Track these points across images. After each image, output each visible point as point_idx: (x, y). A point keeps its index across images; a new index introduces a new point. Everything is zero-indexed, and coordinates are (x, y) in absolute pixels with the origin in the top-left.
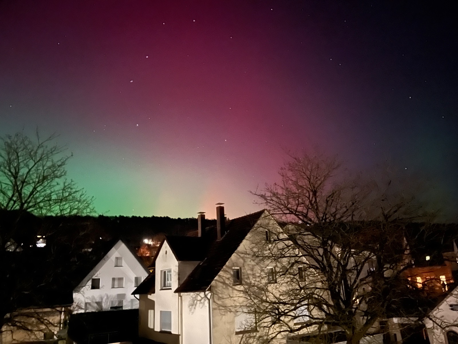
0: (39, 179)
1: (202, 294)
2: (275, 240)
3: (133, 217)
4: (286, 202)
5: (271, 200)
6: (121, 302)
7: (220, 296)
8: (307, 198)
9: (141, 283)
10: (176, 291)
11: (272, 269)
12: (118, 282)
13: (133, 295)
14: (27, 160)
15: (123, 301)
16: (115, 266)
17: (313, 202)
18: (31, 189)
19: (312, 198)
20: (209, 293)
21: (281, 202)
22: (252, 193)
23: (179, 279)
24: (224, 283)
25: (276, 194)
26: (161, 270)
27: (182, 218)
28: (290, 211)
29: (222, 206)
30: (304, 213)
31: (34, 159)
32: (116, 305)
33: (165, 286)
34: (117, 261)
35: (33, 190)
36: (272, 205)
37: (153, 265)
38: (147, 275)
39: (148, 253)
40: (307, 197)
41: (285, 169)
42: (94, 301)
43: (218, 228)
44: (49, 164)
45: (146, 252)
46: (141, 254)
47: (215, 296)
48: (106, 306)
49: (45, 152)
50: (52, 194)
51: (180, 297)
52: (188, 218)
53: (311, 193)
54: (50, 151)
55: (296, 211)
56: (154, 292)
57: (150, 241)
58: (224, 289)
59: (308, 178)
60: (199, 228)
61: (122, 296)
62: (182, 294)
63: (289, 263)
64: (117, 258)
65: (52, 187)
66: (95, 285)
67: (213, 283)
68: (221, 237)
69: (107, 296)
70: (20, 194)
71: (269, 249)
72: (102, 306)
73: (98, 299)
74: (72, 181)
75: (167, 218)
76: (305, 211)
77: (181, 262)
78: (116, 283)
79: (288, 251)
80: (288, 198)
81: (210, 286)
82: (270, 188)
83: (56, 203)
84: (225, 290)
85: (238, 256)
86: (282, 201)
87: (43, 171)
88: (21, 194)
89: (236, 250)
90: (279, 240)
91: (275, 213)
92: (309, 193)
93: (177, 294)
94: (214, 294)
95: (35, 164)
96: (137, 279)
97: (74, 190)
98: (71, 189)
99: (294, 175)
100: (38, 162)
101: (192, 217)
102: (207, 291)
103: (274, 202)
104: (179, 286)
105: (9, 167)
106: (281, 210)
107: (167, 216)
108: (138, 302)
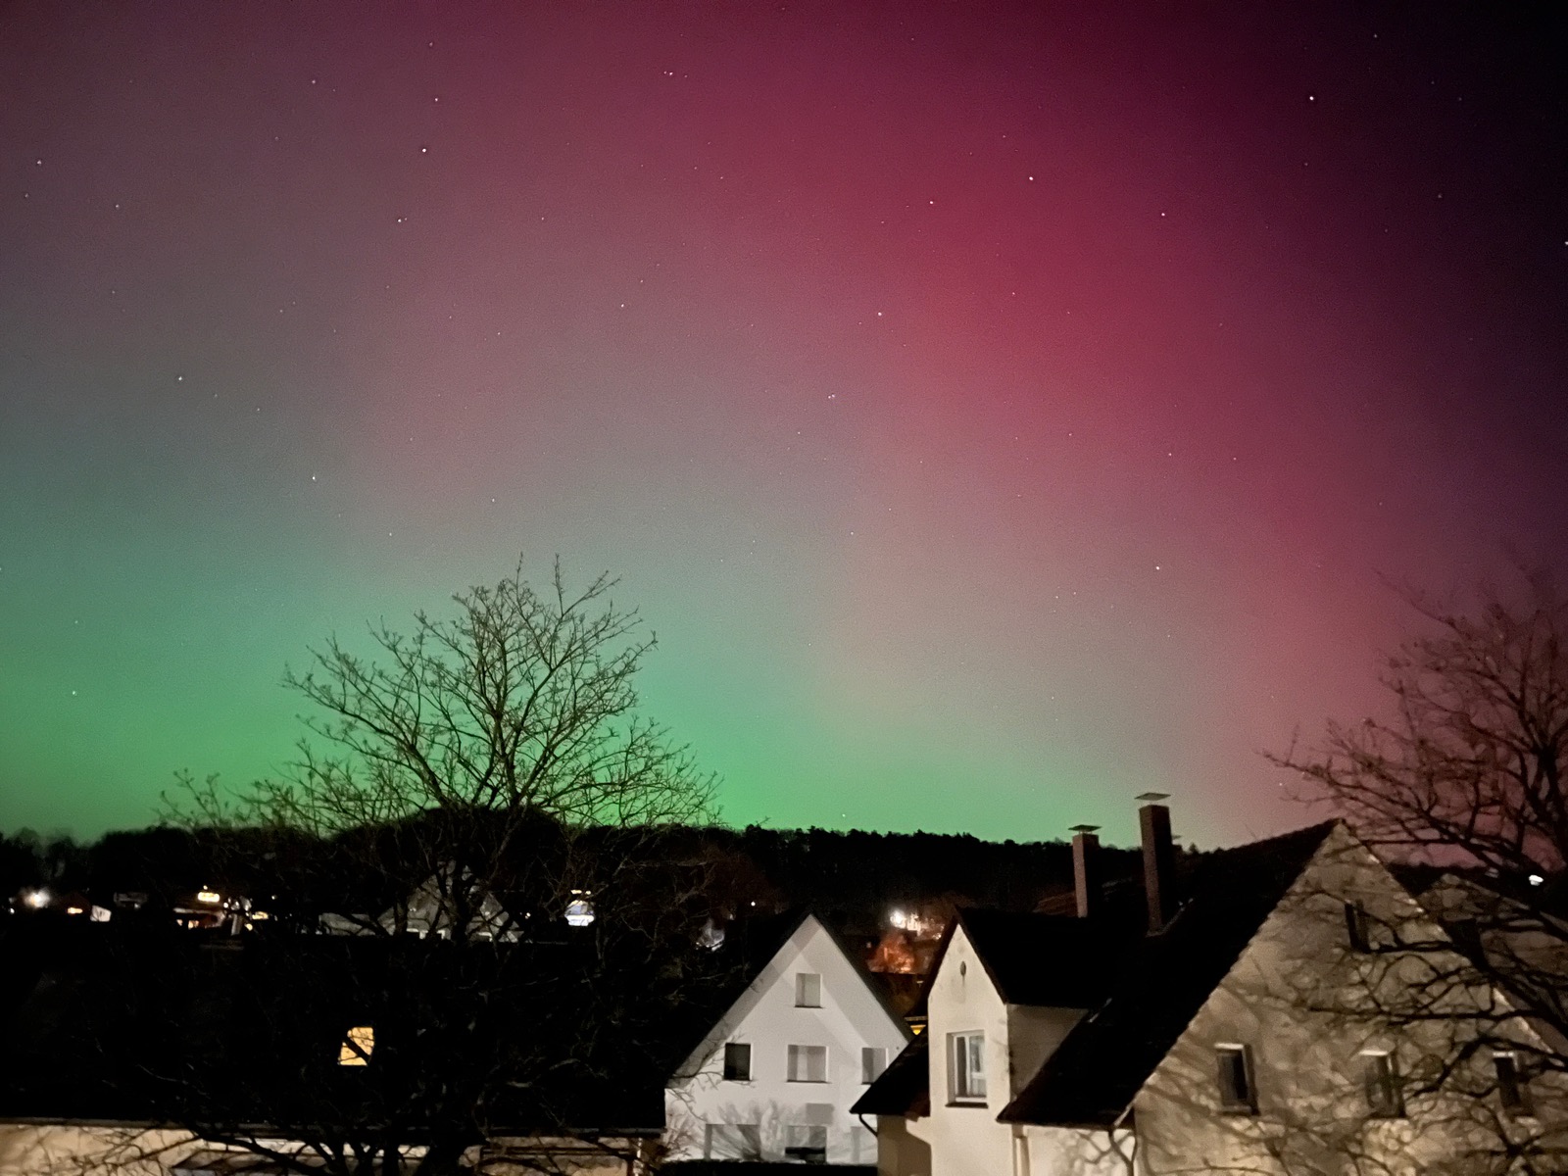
0: (560, 722)
1: (1101, 1138)
2: (1385, 949)
3: (854, 832)
4: (1423, 797)
5: (1354, 787)
6: (819, 1133)
7: (1174, 1151)
8: (1513, 780)
9: (883, 1070)
10: (1002, 1118)
11: (1382, 1060)
12: (805, 1060)
13: (856, 1116)
14: (529, 663)
15: (824, 1131)
16: (797, 1006)
17: (1543, 794)
18: (539, 753)
19: (1539, 777)
20: (1129, 1135)
21: (1400, 794)
22: (1274, 760)
23: (1012, 1071)
24: (1184, 1102)
25: (1375, 763)
26: (950, 1031)
27: (1019, 841)
28: (1443, 831)
29: (1160, 803)
30: (1507, 841)
31: (548, 657)
32: (804, 1142)
33: (963, 1092)
34: (803, 987)
35: (545, 752)
36: (1363, 808)
37: (921, 1009)
38: (902, 1043)
39: (908, 961)
40: (1516, 775)
41: (1408, 665)
42: (733, 1120)
43: (1151, 884)
44: (589, 671)
45: (901, 960)
46: (884, 964)
47: (1153, 1150)
48: (773, 1145)
49: (579, 635)
50: (595, 767)
51: (1018, 1141)
52: (1043, 840)
53: (1532, 762)
54: (593, 633)
55: (1469, 830)
56: (926, 1112)
57: (913, 920)
58: (1186, 1125)
59: (1512, 696)
60: (1077, 885)
61: (821, 1113)
62: (1026, 1129)
63: (1453, 1045)
64: (802, 977)
65: (597, 742)
66: (737, 1068)
67: (1142, 1097)
68: (1165, 921)
69: (775, 1107)
70: (510, 767)
71: (1363, 983)
72: (759, 1142)
73: (746, 1115)
74: (652, 725)
75: (968, 838)
76: (1509, 833)
77: (1018, 1009)
78: (802, 1063)
79: (1446, 992)
80: (1430, 782)
81: (1128, 1108)
82: (1350, 741)
83: (607, 794)
84: (1189, 1132)
85: (1236, 1001)
86: (1405, 791)
87: (572, 695)
88: (514, 767)
89: (1227, 977)
90: (1402, 946)
91: (1376, 838)
92: (1522, 760)
93: (1008, 1127)
94: (1145, 1139)
95: (552, 671)
96: (869, 1055)
97: (658, 753)
98: (652, 748)
99: (1450, 685)
100: (557, 666)
101: (1057, 839)
102: (1122, 1126)
103: (1370, 794)
104: (1015, 1098)
105: (483, 685)
106: (1403, 826)
107: (966, 832)
108: (873, 1140)
